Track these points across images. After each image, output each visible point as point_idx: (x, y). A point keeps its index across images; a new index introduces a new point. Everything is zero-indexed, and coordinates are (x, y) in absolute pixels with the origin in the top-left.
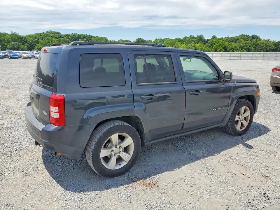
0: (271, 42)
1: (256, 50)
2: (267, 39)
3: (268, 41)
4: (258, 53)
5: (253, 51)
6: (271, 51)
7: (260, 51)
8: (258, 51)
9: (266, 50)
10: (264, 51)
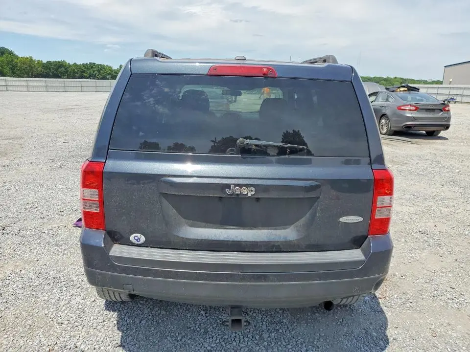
0: (36, 62)
1: (14, 74)
2: (28, 57)
3: (31, 60)
4: (19, 79)
5: (9, 76)
6: (40, 76)
7: (23, 77)
8: (20, 77)
9: (32, 74)
10: (28, 77)
